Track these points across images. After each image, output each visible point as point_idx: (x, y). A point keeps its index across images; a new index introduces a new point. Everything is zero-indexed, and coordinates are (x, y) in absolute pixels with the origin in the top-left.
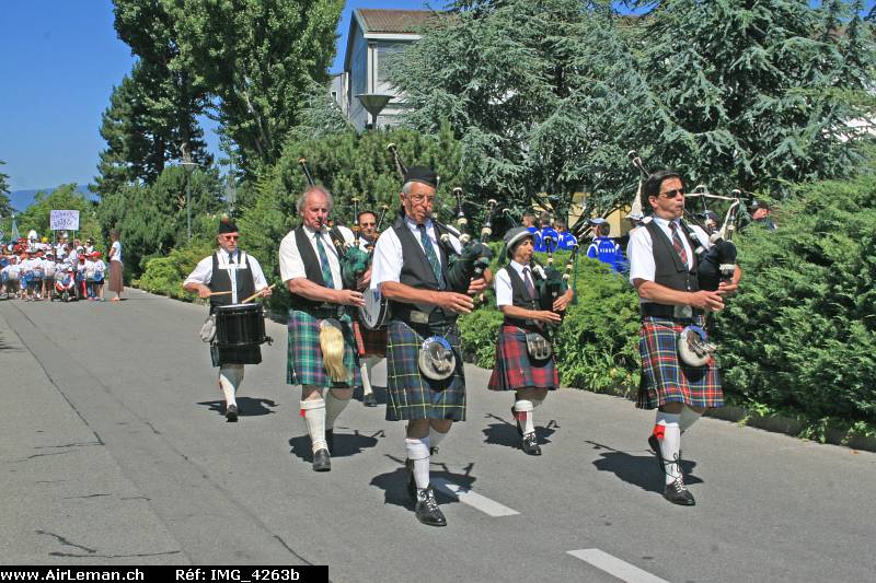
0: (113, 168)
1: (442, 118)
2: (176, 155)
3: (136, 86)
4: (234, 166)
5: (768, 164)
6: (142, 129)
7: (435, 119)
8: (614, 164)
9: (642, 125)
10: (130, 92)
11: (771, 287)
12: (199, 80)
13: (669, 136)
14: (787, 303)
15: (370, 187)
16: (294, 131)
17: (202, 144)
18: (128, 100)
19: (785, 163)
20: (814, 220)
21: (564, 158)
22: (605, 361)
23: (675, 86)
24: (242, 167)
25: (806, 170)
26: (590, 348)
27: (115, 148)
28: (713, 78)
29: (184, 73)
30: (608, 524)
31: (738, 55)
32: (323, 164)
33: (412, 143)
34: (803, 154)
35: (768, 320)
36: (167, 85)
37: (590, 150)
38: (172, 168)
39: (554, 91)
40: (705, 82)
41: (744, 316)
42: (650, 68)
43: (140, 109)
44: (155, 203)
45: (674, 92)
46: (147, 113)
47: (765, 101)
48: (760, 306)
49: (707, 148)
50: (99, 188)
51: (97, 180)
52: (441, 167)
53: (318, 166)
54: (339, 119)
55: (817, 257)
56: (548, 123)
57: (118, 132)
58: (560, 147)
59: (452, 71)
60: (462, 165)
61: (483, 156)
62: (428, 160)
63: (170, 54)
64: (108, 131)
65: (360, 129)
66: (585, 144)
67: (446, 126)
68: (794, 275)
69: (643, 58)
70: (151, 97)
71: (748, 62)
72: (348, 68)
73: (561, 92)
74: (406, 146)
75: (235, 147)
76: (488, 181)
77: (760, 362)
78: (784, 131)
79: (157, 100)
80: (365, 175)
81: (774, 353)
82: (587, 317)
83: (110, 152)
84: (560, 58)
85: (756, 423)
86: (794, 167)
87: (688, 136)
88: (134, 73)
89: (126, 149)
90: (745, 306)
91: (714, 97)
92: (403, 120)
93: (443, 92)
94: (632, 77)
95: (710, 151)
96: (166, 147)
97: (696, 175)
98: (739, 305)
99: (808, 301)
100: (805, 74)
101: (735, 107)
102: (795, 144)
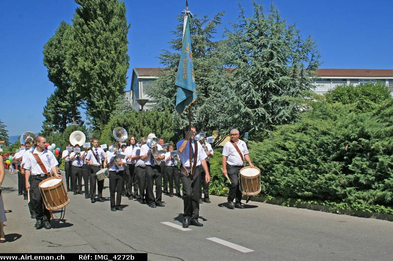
0: (48, 127)
1: (165, 106)
2: (71, 121)
3: (56, 98)
4: (92, 125)
5: (277, 119)
6: (58, 113)
7: (163, 107)
8: (226, 120)
9: (234, 107)
10: (53, 99)
11: (271, 158)
12: (79, 95)
13: (243, 110)
14: (276, 163)
15: (141, 131)
16: (114, 112)
17: (80, 117)
18: (53, 102)
19: (283, 118)
20: (283, 137)
21: (209, 119)
22: (221, 186)
23: (245, 93)
24: (94, 125)
25: (290, 121)
26: (217, 181)
27: (48, 120)
28: (257, 90)
29: (73, 92)
30: (219, 231)
31: (265, 83)
32: (125, 123)
33: (155, 115)
34: (288, 115)
35: (270, 169)
36: (67, 97)
37: (218, 116)
38: (70, 126)
39: (204, 96)
40: (254, 92)
41: (263, 168)
42: (236, 87)
43: (58, 105)
44: (64, 139)
45: (244, 95)
46: (60, 107)
47: (275, 98)
48: (268, 164)
49: (256, 114)
50: (43, 134)
51: (42, 131)
52: (166, 123)
53: (123, 124)
54: (130, 107)
55: (284, 148)
56: (202, 107)
57: (49, 114)
58: (207, 115)
59: (168, 90)
60: (173, 122)
61: (180, 119)
62: (161, 121)
63: (69, 86)
64: (46, 114)
65: (137, 111)
66: (216, 114)
67: (167, 109)
68: (278, 154)
69: (234, 84)
70: (61, 101)
71: (268, 85)
72: (132, 89)
73: (207, 96)
74: (153, 117)
75: (92, 118)
76: (183, 127)
77: (269, 182)
78: (281, 108)
79: (64, 102)
80: (139, 127)
81: (273, 179)
82: (215, 171)
83: (47, 121)
84: (206, 85)
85: (269, 202)
86: (286, 120)
87: (249, 110)
88: (55, 93)
89: (52, 120)
90: (264, 165)
91: (257, 97)
92: (152, 108)
93: (165, 98)
94: (229, 91)
95: (257, 115)
96: (67, 119)
97: (253, 123)
98: (262, 164)
99: (282, 162)
100: (288, 88)
101: (265, 100)
102: (286, 112)
